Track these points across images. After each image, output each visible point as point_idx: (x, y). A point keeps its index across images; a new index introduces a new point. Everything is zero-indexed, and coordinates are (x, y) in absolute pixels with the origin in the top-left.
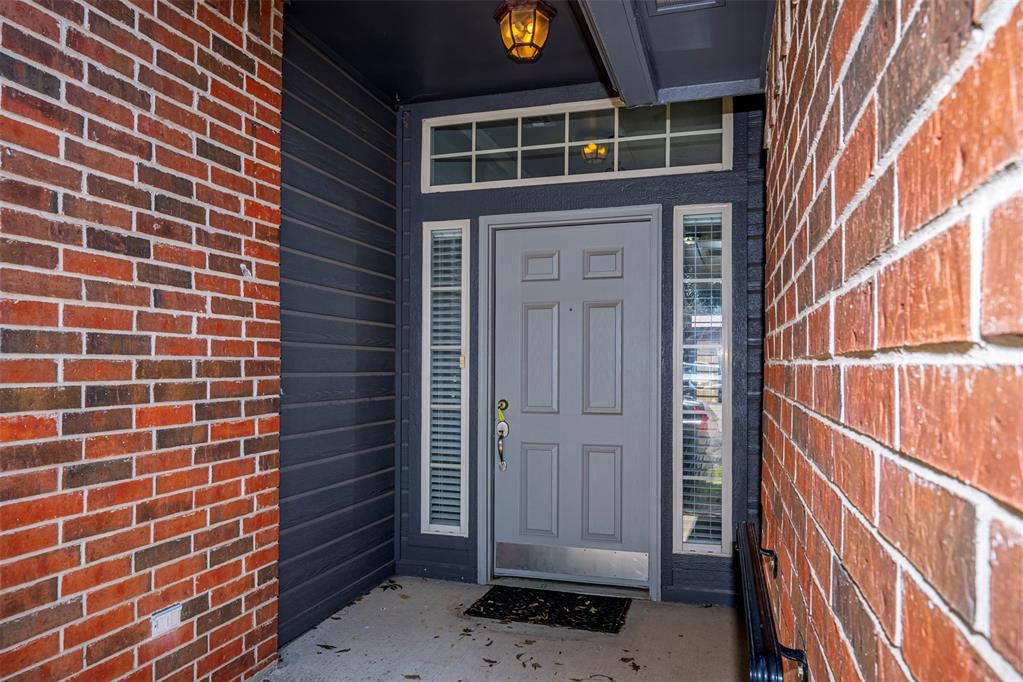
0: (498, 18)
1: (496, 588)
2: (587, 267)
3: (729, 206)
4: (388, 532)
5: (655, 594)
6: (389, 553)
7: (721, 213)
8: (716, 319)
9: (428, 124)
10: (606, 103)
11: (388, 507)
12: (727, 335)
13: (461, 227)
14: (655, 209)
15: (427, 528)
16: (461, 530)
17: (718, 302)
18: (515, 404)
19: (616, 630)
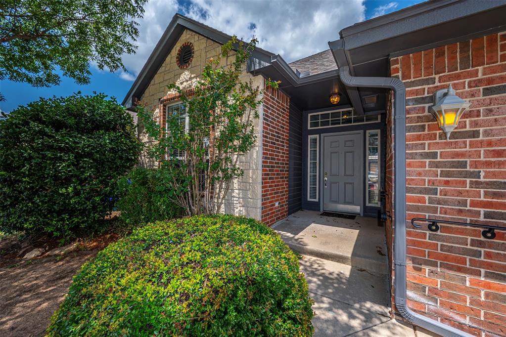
0: (330, 97)
1: (324, 212)
2: (345, 144)
3: (380, 130)
4: (300, 200)
5: (362, 215)
6: (300, 204)
7: (378, 131)
8: (376, 157)
9: (309, 115)
10: (351, 109)
11: (300, 194)
12: (379, 163)
13: (317, 136)
14: (362, 131)
15: (309, 199)
16: (317, 200)
17: (377, 151)
18: (328, 174)
19: (353, 219)
